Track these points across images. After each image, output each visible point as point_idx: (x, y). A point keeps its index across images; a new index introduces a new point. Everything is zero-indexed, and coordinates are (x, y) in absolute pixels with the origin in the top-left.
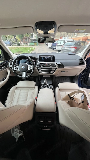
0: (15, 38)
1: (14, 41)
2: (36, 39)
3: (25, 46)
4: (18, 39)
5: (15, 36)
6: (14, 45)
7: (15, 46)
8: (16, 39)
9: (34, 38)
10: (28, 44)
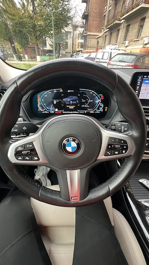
0: (13, 45)
1: (10, 52)
2: (52, 49)
3: (31, 63)
4: (18, 49)
5: (13, 42)
6: (12, 59)
7: (12, 61)
8: (14, 48)
9: (48, 48)
10: (38, 58)
